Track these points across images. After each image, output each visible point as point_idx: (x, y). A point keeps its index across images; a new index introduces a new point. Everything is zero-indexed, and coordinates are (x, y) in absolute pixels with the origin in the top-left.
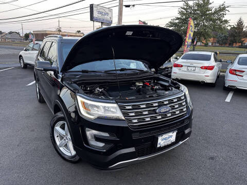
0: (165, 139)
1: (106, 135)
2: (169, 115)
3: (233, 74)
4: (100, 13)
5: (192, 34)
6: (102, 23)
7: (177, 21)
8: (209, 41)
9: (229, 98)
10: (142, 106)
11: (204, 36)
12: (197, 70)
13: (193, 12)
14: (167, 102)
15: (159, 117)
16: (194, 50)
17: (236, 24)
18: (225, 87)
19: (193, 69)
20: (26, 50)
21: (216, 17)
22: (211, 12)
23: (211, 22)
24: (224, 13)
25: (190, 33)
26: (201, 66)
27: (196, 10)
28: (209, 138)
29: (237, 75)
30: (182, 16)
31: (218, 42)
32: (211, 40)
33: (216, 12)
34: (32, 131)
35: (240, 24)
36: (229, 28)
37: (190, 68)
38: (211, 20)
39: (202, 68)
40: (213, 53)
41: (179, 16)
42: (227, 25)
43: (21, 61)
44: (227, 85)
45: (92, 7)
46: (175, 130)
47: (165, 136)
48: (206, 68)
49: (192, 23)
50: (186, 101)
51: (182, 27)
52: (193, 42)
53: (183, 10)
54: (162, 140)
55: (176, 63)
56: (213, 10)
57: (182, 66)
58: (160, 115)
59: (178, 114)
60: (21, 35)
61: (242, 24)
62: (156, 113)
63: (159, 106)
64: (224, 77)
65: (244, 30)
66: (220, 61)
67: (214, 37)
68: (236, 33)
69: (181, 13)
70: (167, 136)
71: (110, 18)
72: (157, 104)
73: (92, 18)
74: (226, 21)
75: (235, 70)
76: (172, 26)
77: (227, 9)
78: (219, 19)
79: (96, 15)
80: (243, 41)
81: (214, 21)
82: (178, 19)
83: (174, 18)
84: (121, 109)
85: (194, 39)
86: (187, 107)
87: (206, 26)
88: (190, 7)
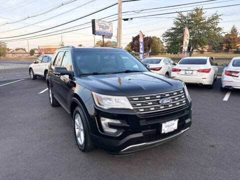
0: (168, 126)
1: (118, 122)
2: (170, 106)
3: (228, 75)
4: (101, 26)
5: (188, 42)
6: (103, 36)
7: (173, 31)
8: (205, 48)
9: (226, 98)
10: (147, 98)
11: (199, 44)
12: (195, 73)
13: (187, 22)
14: (168, 95)
15: (162, 107)
16: (190, 56)
17: (230, 31)
18: (222, 88)
19: (191, 72)
20: (35, 63)
21: (210, 25)
22: (204, 21)
23: (205, 31)
24: (218, 21)
25: (186, 41)
26: (198, 69)
27: (190, 20)
28: (209, 130)
29: (232, 76)
30: (177, 26)
31: (214, 49)
32: (206, 46)
33: (209, 21)
34: (49, 129)
35: (234, 31)
36: (223, 35)
37: (187, 72)
38: (205, 28)
39: (198, 71)
40: (209, 58)
41: (175, 27)
42: (221, 32)
43: (31, 73)
44: (223, 86)
45: (94, 22)
46: (176, 119)
47: (168, 123)
48: (203, 71)
49: (187, 31)
50: (185, 95)
51: (178, 36)
52: (189, 49)
53: (178, 21)
54: (166, 127)
55: (174, 68)
56: (207, 19)
57: (180, 70)
58: (162, 105)
59: (178, 105)
60: (27, 51)
61: (236, 31)
62: (159, 104)
63: (161, 98)
64: (220, 80)
65: (238, 36)
66: (216, 65)
67: (209, 44)
68: (231, 39)
69: (176, 23)
70: (170, 124)
71: (111, 31)
72: (159, 97)
73: (94, 32)
74: (220, 29)
75: (231, 72)
76: (168, 36)
77: (219, 17)
78: (213, 27)
79: (97, 29)
80: (238, 46)
81: (208, 29)
82: (173, 29)
83: (170, 28)
84: (130, 101)
85: (190, 46)
86: (186, 100)
87: (200, 34)
88: (184, 18)
